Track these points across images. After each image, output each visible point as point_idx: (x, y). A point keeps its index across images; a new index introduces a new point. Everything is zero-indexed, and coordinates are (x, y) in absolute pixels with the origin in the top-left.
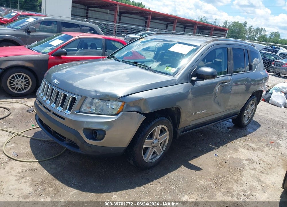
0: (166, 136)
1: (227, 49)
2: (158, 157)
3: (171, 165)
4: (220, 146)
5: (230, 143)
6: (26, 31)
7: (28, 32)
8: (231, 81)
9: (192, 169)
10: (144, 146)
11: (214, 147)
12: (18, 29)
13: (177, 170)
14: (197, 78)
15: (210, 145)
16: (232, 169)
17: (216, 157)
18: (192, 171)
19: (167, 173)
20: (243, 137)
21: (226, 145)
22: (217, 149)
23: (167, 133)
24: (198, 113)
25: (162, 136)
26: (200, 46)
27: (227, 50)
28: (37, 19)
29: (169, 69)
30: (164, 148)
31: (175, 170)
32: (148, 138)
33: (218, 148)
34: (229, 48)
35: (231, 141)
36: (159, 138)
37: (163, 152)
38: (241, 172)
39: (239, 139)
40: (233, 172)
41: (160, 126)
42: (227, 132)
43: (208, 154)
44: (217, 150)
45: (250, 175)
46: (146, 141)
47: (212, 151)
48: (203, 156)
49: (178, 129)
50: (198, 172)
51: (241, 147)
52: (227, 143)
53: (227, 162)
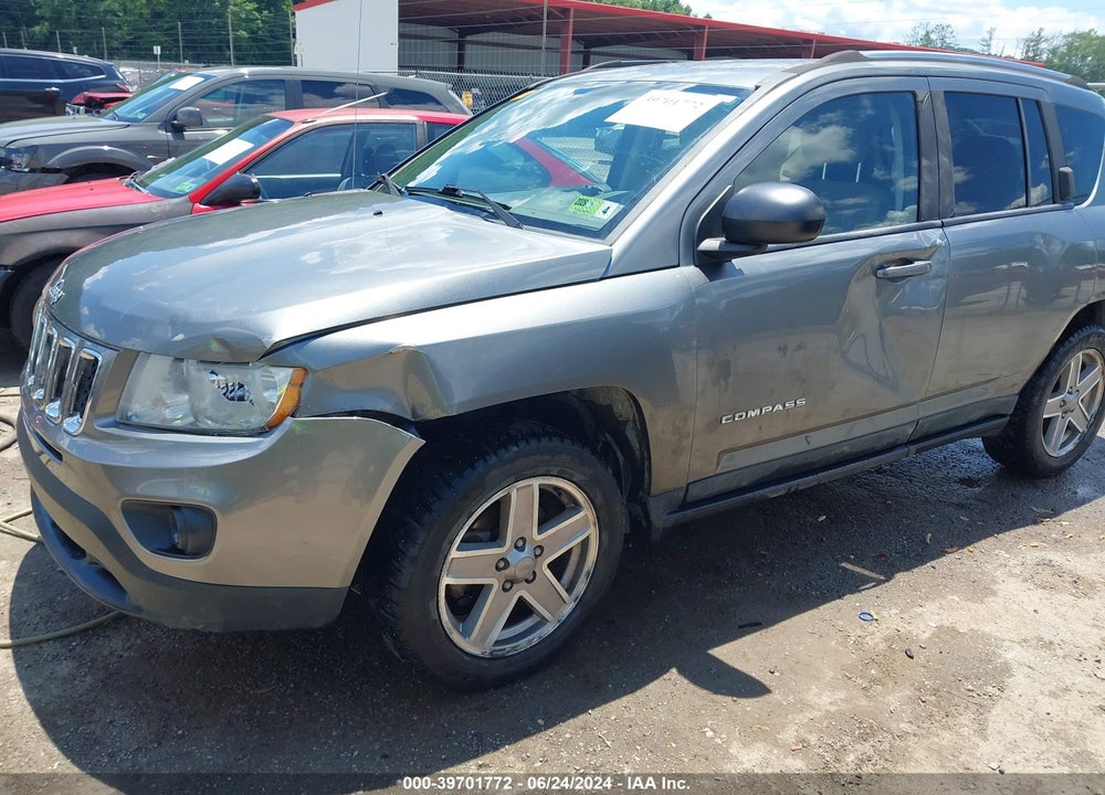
0: (581, 528)
1: (910, 97)
2: (548, 629)
3: (617, 667)
4: (899, 571)
5: (956, 555)
6: (170, 128)
7: (178, 130)
8: (936, 256)
9: (718, 690)
10: (446, 580)
11: (867, 573)
12: (140, 121)
13: (638, 693)
14: (730, 241)
15: (849, 566)
16: (935, 692)
17: (866, 624)
18: (719, 698)
19: (584, 711)
20: (1035, 523)
21: (933, 563)
22: (879, 583)
23: (587, 513)
24: (752, 414)
25: (558, 528)
26: (757, 88)
27: (916, 102)
28: (207, 77)
29: (588, 205)
30: (581, 587)
31: (632, 692)
32: (468, 542)
33: (887, 581)
34: (922, 95)
35: (963, 547)
36: (538, 538)
37: (572, 605)
38: (982, 710)
39: (1013, 533)
40: (937, 705)
41: (536, 483)
42: (955, 500)
43: (828, 610)
44: (878, 590)
45: (1031, 726)
46: (454, 553)
47: (848, 596)
48: (795, 619)
49: (649, 494)
50: (748, 705)
51: (1012, 575)
52: (942, 553)
53: (914, 650)
